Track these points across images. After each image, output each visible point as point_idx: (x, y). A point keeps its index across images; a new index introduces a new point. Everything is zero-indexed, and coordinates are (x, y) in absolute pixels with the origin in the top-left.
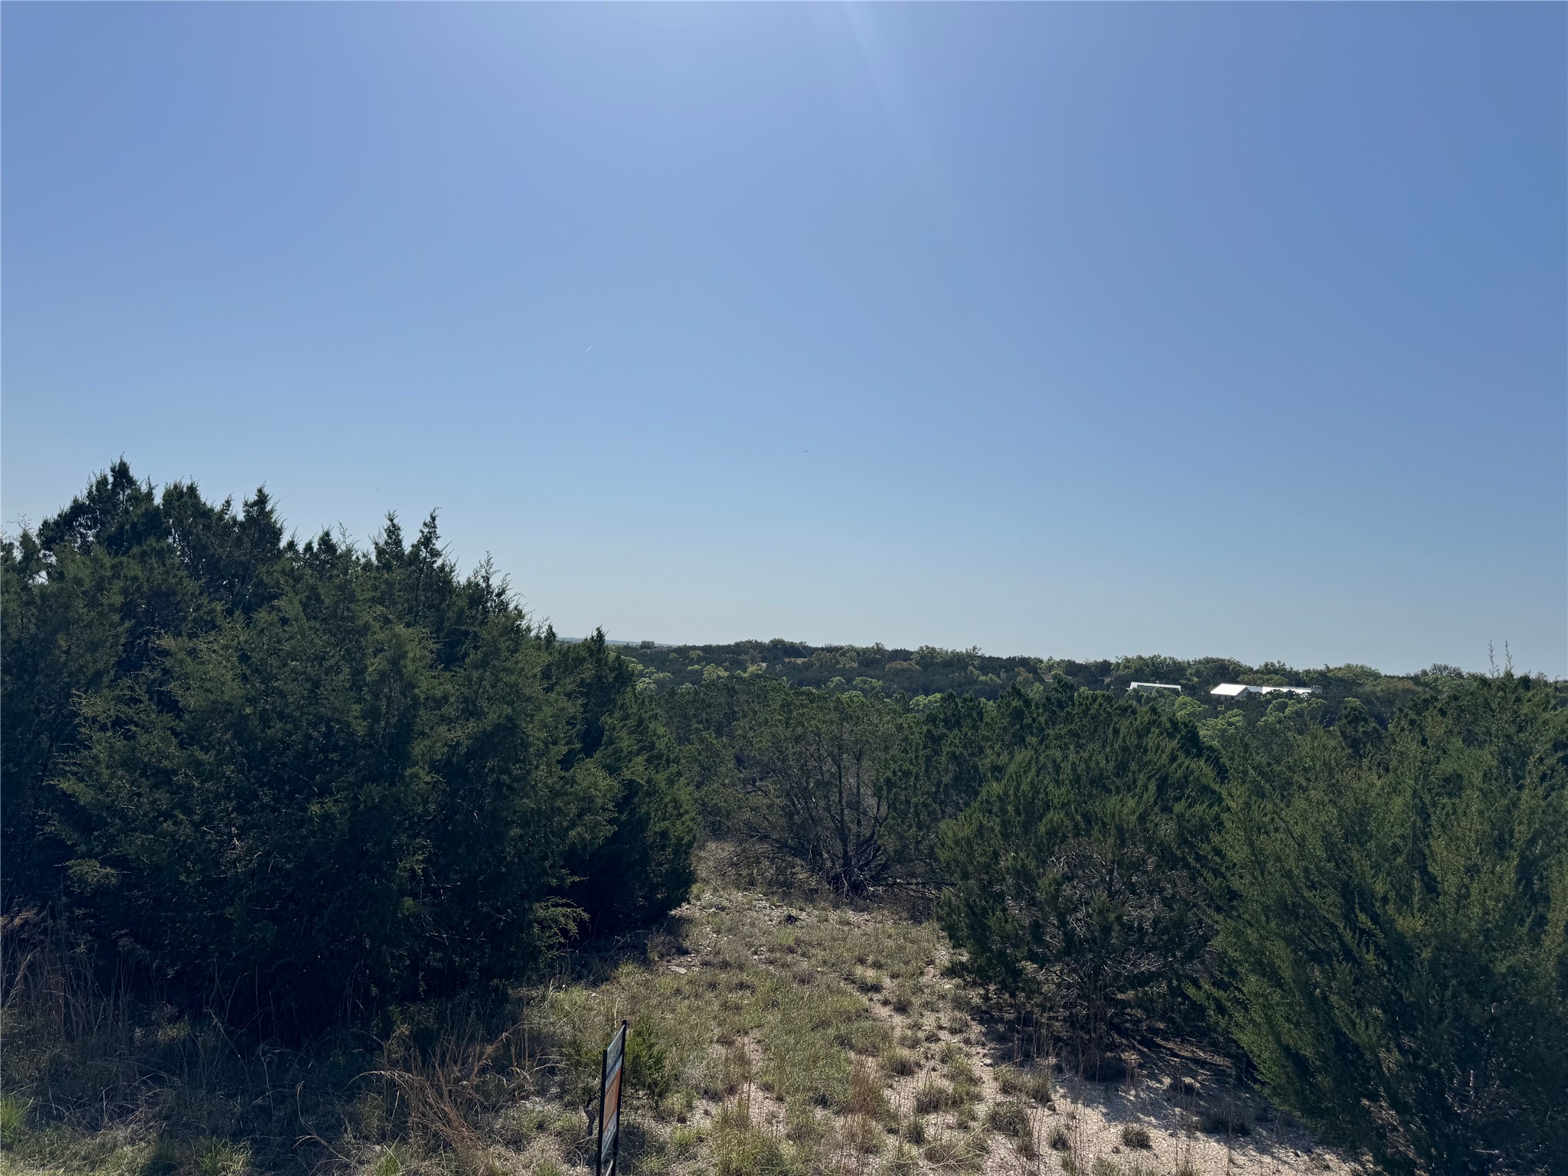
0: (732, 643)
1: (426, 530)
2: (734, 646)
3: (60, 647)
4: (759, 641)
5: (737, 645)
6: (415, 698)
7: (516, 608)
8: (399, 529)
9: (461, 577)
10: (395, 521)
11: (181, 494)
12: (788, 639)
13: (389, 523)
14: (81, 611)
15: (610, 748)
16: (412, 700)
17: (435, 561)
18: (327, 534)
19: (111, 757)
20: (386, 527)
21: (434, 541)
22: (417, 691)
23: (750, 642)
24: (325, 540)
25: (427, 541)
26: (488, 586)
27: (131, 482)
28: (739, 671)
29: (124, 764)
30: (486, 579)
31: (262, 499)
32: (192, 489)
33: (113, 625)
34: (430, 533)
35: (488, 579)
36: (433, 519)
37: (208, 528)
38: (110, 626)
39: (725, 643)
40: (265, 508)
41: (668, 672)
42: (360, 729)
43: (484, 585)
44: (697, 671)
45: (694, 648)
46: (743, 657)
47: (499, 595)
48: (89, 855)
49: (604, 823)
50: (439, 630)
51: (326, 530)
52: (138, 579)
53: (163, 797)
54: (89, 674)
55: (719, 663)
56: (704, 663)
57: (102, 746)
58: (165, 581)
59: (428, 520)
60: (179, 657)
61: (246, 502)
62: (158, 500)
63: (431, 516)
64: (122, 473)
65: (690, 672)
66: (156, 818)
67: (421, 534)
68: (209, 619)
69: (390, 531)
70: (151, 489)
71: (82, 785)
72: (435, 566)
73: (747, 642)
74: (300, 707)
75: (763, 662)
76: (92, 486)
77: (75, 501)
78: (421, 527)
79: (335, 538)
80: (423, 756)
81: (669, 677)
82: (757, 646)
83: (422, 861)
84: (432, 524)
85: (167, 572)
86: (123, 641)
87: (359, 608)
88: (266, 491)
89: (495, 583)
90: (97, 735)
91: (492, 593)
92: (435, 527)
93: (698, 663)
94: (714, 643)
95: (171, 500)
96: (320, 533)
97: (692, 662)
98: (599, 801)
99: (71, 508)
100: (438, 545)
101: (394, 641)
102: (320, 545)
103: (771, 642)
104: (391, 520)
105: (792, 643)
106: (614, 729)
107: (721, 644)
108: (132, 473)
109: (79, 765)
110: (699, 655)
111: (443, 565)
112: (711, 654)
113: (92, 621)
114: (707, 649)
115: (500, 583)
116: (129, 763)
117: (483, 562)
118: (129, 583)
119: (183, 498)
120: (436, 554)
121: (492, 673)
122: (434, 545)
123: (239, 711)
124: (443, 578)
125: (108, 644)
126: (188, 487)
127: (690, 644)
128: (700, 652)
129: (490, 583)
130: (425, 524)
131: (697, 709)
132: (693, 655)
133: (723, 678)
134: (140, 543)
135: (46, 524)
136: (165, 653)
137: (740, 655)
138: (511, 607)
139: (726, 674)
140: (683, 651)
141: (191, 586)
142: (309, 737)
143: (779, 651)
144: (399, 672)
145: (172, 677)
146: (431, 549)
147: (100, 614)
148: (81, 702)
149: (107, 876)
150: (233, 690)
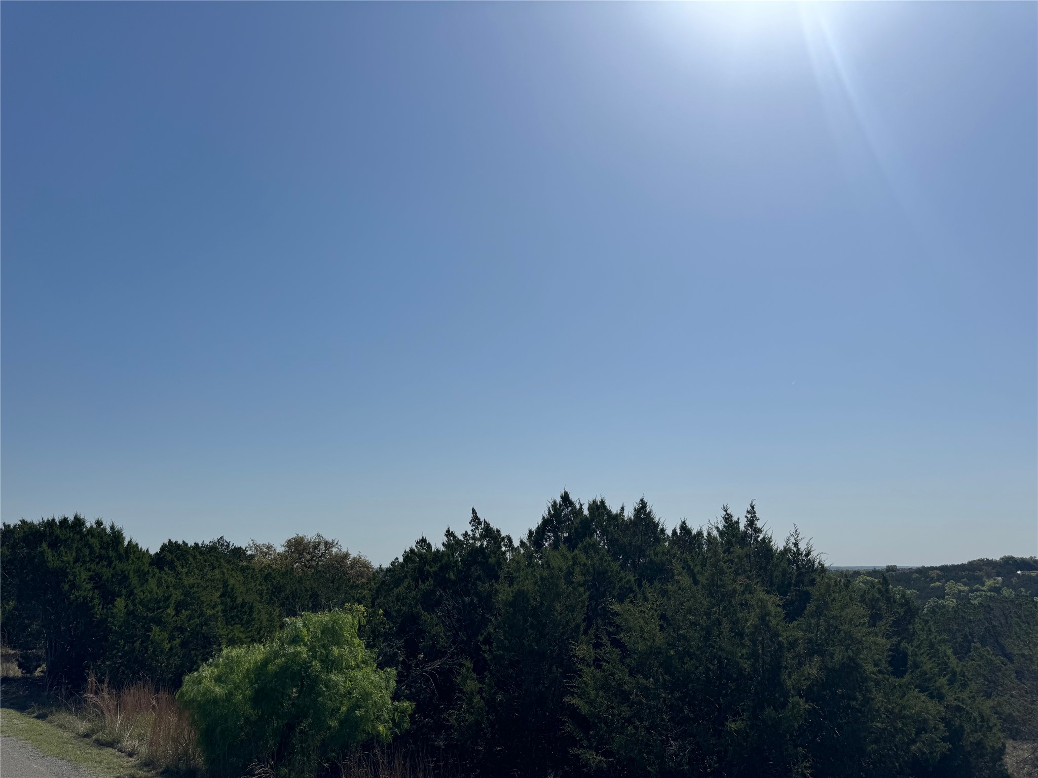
0: (965, 562)
1: (749, 516)
2: (967, 565)
3: (557, 611)
4: (990, 559)
5: (970, 563)
6: (780, 645)
7: (819, 563)
8: (732, 516)
9: (779, 544)
10: (728, 511)
11: (598, 507)
12: (1017, 555)
13: (725, 513)
14: (564, 587)
15: (918, 672)
16: (778, 645)
17: (759, 536)
18: (684, 523)
19: (595, 683)
20: (723, 516)
21: (755, 523)
22: (781, 639)
23: (982, 560)
24: (684, 526)
25: (751, 523)
26: (798, 550)
27: (571, 504)
28: (977, 586)
29: (602, 688)
30: (796, 545)
31: (643, 505)
32: (602, 502)
33: (581, 595)
34: (751, 517)
35: (797, 544)
36: (753, 507)
37: (616, 526)
38: (579, 596)
39: (960, 563)
40: (646, 510)
41: (914, 589)
42: (746, 665)
43: (795, 549)
44: (938, 587)
45: (932, 568)
46: (978, 573)
47: (807, 555)
48: (589, 747)
49: (938, 740)
50: (772, 584)
51: (683, 520)
52: (586, 564)
53: (626, 711)
54: (573, 626)
55: (957, 580)
56: (944, 580)
57: (589, 674)
58: (601, 564)
59: (749, 508)
60: (625, 616)
61: (635, 508)
62: (586, 512)
63: (751, 506)
64: (565, 497)
65: (933, 588)
66: (623, 724)
67: (746, 519)
68: (628, 586)
69: (726, 518)
70: (581, 505)
71: (582, 701)
72: (759, 539)
73: (979, 560)
74: (699, 648)
75: (999, 576)
76: (549, 508)
77: (544, 518)
78: (745, 514)
79: (689, 525)
80: (793, 686)
81: (915, 593)
82: (989, 563)
83: (809, 767)
84: (752, 511)
85: (601, 559)
86: (587, 604)
87: (727, 579)
88: (645, 500)
89: (803, 547)
90: (585, 669)
91: (801, 554)
92: (755, 513)
93: (939, 580)
94: (949, 563)
95: (594, 512)
96: (680, 523)
97: (933, 580)
98: (931, 723)
99: (542, 522)
100: (759, 525)
101: (760, 603)
102: (680, 530)
103: (1002, 559)
104: (726, 511)
105: (1022, 559)
106: (916, 655)
107: (956, 563)
108: (571, 497)
109: (577, 687)
110: (938, 574)
111: (764, 538)
112: (948, 572)
113: (570, 593)
114: (944, 569)
115: (806, 547)
116: (605, 687)
117: (792, 533)
118: (582, 567)
119: (598, 508)
120: (759, 531)
121: (825, 620)
122: (756, 525)
123: (666, 653)
124: (765, 547)
125: (579, 607)
126: (600, 502)
127: (927, 565)
128: (938, 572)
129: (799, 547)
130: (748, 512)
131: (959, 625)
132: (933, 574)
133: (963, 592)
134: (582, 542)
135: (531, 532)
136: (616, 614)
137: (974, 571)
138: (816, 564)
139: (966, 588)
140: (923, 572)
141: (615, 566)
142: (708, 669)
143: (1009, 565)
144: (767, 626)
145: (622, 630)
146: (755, 528)
147: (574, 588)
148: (575, 649)
149: (600, 761)
150: (660, 639)
